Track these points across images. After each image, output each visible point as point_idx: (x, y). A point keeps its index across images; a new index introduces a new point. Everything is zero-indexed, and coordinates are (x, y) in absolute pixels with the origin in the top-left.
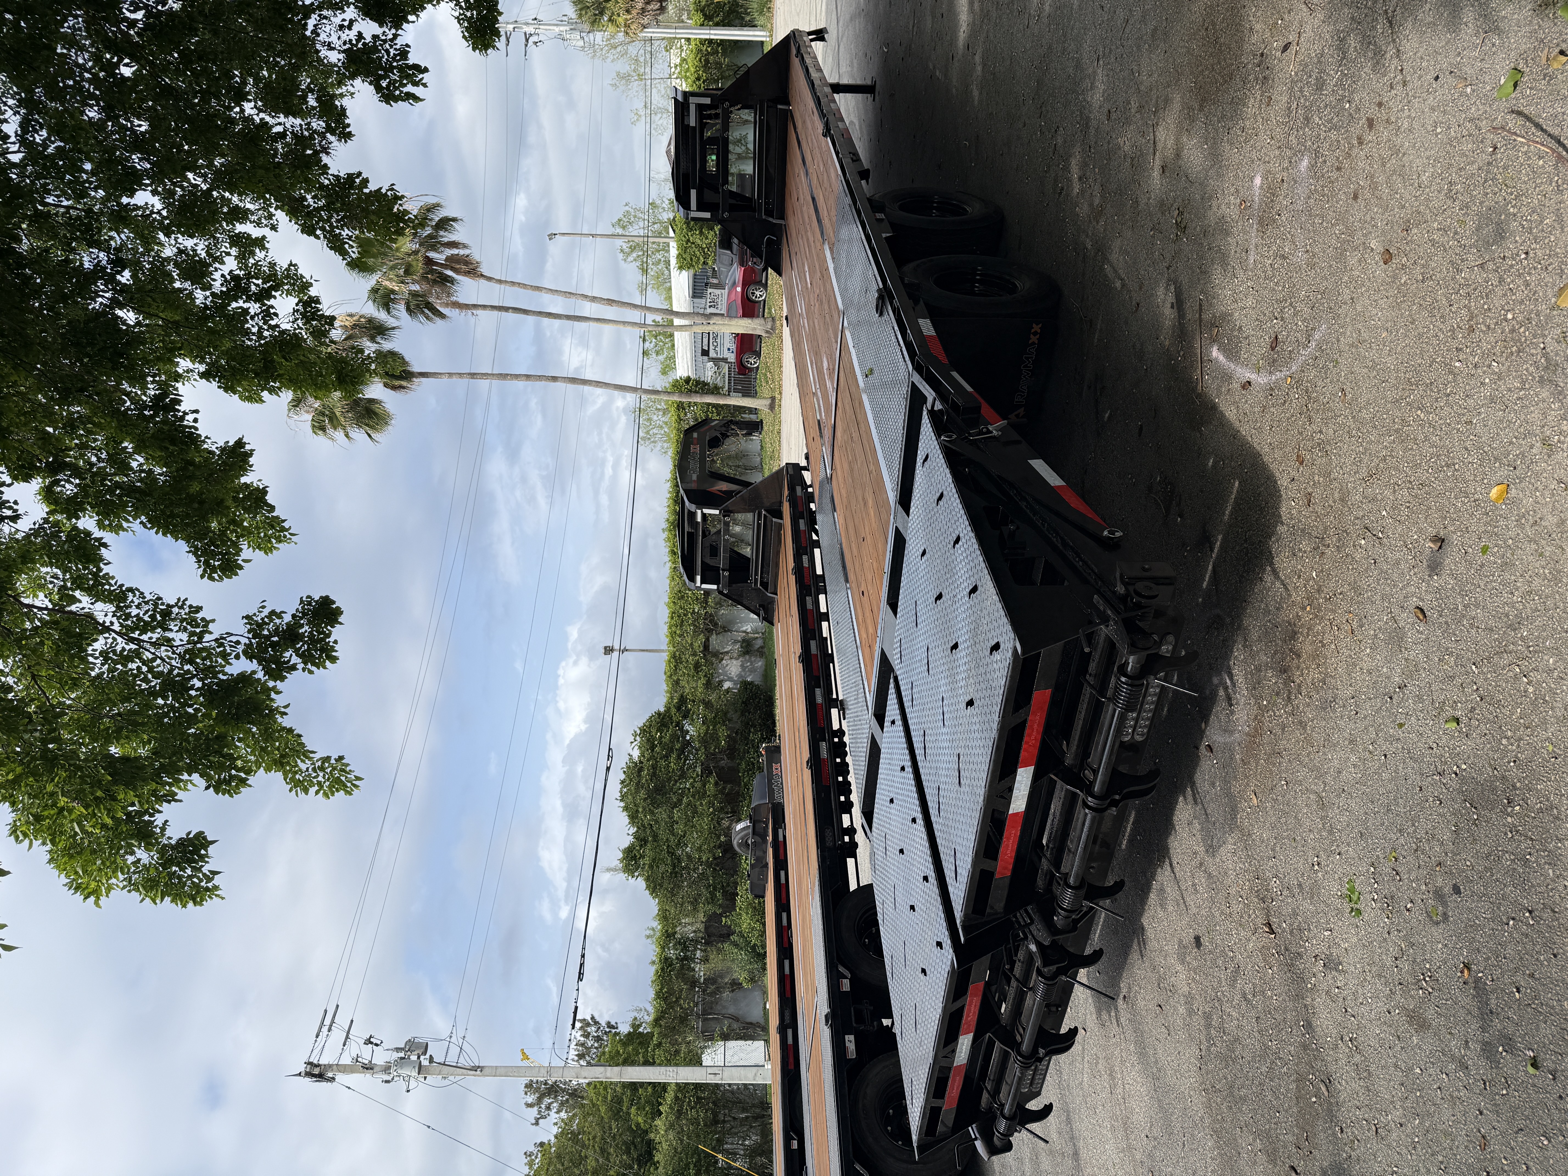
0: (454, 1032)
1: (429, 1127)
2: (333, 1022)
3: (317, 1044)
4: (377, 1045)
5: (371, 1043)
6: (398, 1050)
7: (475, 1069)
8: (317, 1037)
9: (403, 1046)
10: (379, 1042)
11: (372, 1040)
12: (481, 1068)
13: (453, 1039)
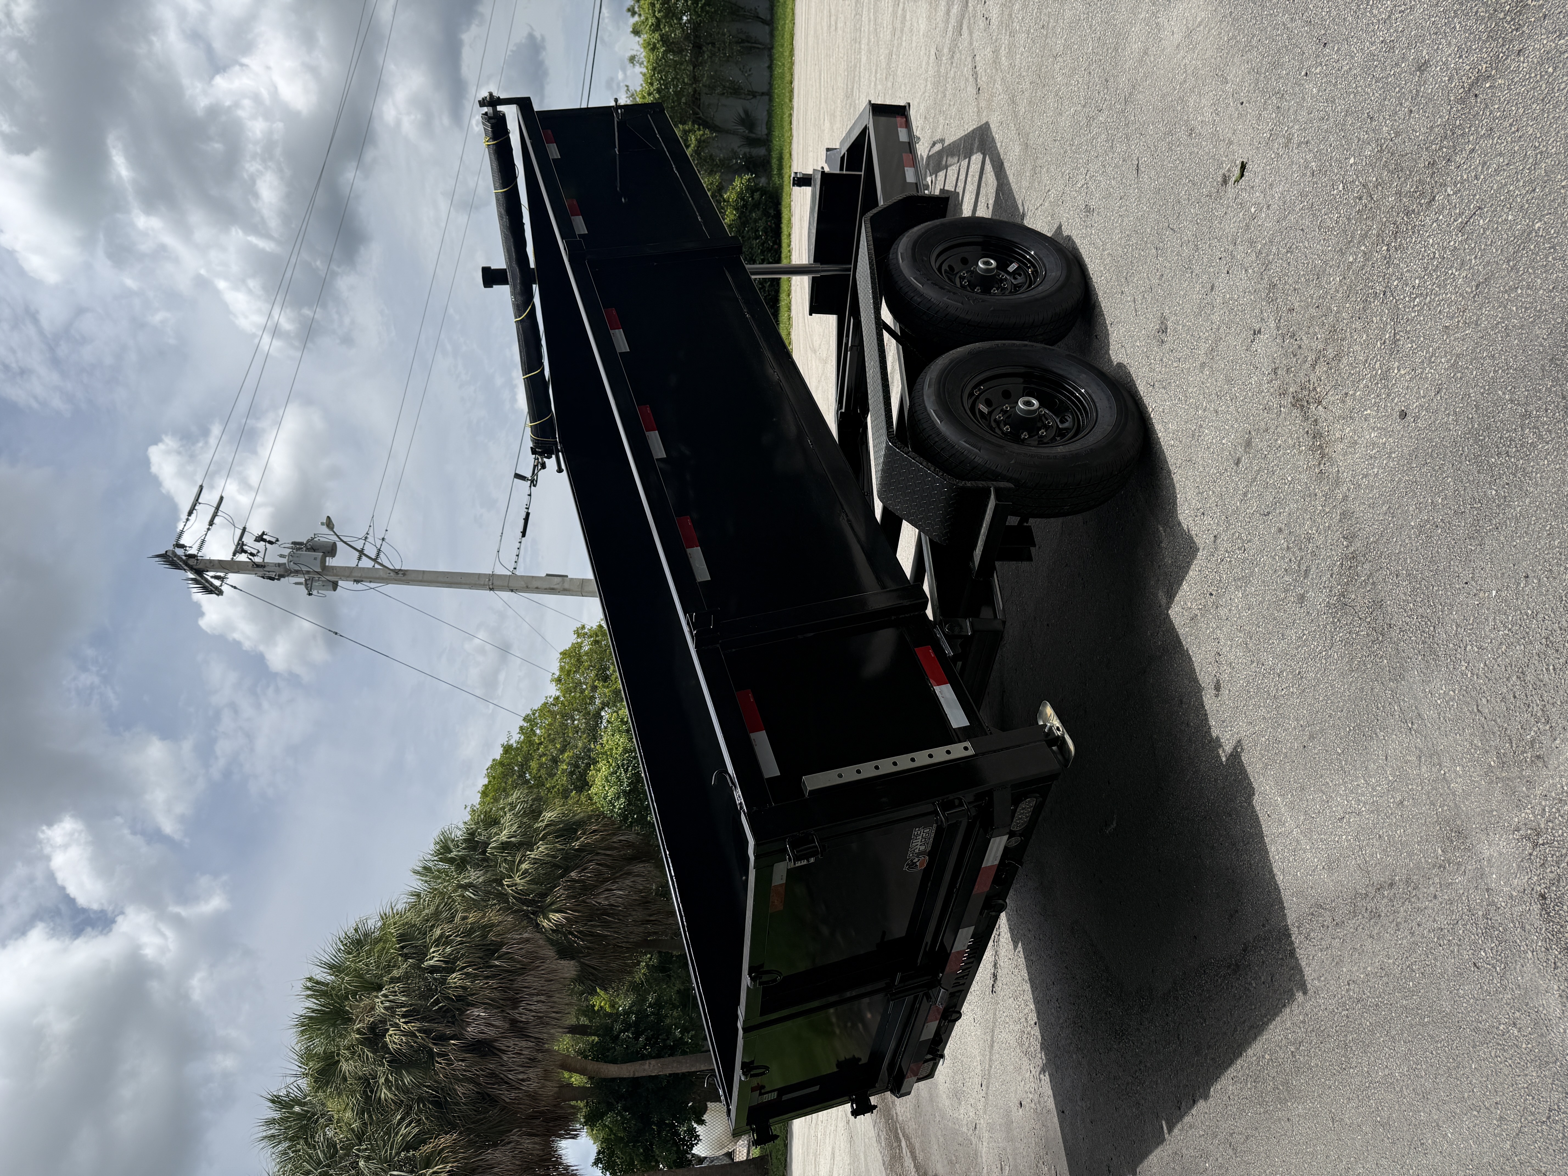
0: (371, 532)
1: (336, 633)
4: (271, 543)
5: (265, 540)
7: (397, 572)
10: (273, 540)
11: (265, 537)
12: (404, 573)
13: (370, 539)
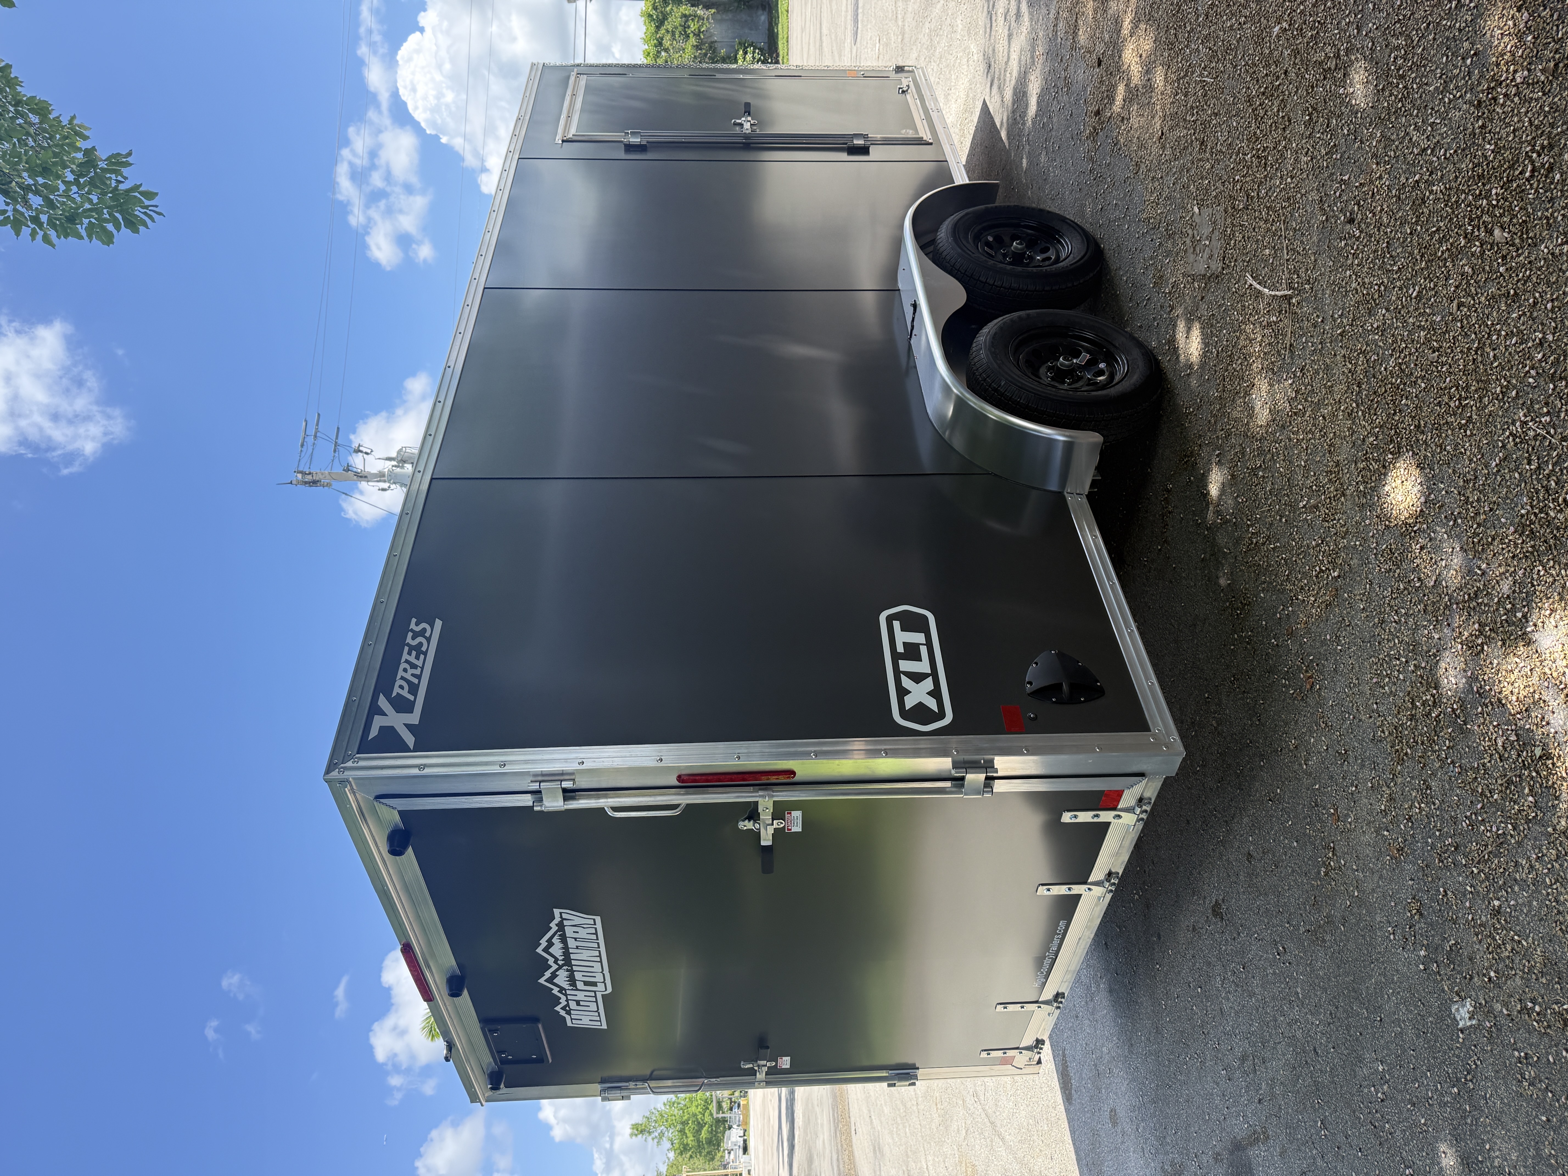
2: (317, 431)
3: (303, 454)
4: (367, 453)
5: (361, 452)
6: (390, 459)
8: (302, 446)
9: (394, 455)
10: (369, 451)
